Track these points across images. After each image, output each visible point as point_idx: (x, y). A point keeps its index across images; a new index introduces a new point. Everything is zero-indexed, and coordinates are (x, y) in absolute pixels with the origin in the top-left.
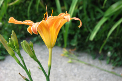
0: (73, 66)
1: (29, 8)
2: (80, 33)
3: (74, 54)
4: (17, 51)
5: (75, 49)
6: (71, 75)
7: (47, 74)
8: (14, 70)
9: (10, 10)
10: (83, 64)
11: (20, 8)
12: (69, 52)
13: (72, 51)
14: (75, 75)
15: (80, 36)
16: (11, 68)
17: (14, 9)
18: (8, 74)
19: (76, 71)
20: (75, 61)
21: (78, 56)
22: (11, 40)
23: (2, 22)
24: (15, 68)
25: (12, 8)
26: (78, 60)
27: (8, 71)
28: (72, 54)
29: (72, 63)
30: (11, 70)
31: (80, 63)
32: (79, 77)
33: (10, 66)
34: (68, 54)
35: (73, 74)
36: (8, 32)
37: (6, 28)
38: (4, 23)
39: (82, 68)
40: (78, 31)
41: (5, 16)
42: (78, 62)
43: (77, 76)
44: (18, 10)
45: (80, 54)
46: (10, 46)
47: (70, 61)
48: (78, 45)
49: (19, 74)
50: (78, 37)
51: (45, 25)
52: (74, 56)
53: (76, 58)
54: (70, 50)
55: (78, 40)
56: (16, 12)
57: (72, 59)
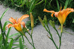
0: (63, 34)
4: (47, 25)
5: (65, 26)
7: (60, 36)
8: (36, 34)
15: (67, 20)
22: (44, 19)
25: (37, 6)
39: (67, 35)
41: (33, 9)
43: (65, 38)
46: (44, 22)
49: (47, 35)
53: (65, 30)
56: (38, 8)
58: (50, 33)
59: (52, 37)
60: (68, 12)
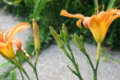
0: (107, 64)
1: (67, 4)
2: (116, 32)
3: (109, 52)
4: (67, 44)
5: (110, 48)
6: (105, 73)
8: (49, 64)
9: (48, 6)
10: (117, 63)
11: (58, 4)
12: (104, 50)
13: (107, 50)
14: (109, 74)
15: (115, 35)
16: (46, 62)
17: (52, 4)
18: (43, 68)
19: (110, 69)
20: (109, 59)
21: (112, 55)
22: (62, 32)
23: (39, 17)
24: (50, 63)
25: (50, 4)
26: (112, 59)
27: (43, 65)
28: (107, 52)
29: (106, 61)
30: (46, 64)
31: (115, 62)
32: (112, 75)
33: (45, 60)
34: (103, 52)
35: (106, 72)
36: (45, 27)
37: (43, 23)
38: (42, 17)
39: (116, 67)
40: (114, 30)
41: (43, 11)
42: (112, 61)
43: (111, 74)
44: (56, 6)
45: (114, 53)
47: (104, 59)
48: (113, 44)
49: (68, 66)
50: (113, 36)
51: (97, 19)
52: (109, 54)
53: (111, 56)
54: (105, 48)
55: (114, 39)
56: (54, 7)
57: (106, 57)
58: (73, 61)
59: (77, 69)
60: (111, 18)
